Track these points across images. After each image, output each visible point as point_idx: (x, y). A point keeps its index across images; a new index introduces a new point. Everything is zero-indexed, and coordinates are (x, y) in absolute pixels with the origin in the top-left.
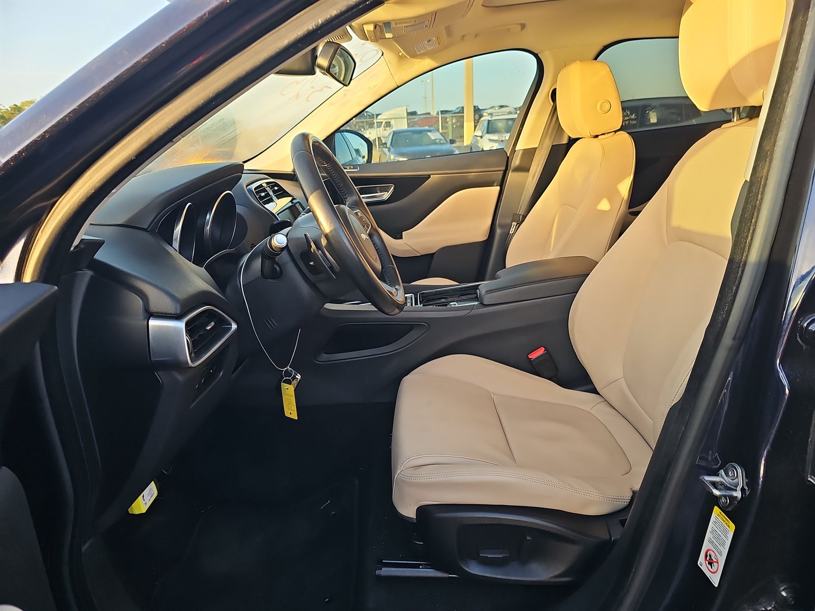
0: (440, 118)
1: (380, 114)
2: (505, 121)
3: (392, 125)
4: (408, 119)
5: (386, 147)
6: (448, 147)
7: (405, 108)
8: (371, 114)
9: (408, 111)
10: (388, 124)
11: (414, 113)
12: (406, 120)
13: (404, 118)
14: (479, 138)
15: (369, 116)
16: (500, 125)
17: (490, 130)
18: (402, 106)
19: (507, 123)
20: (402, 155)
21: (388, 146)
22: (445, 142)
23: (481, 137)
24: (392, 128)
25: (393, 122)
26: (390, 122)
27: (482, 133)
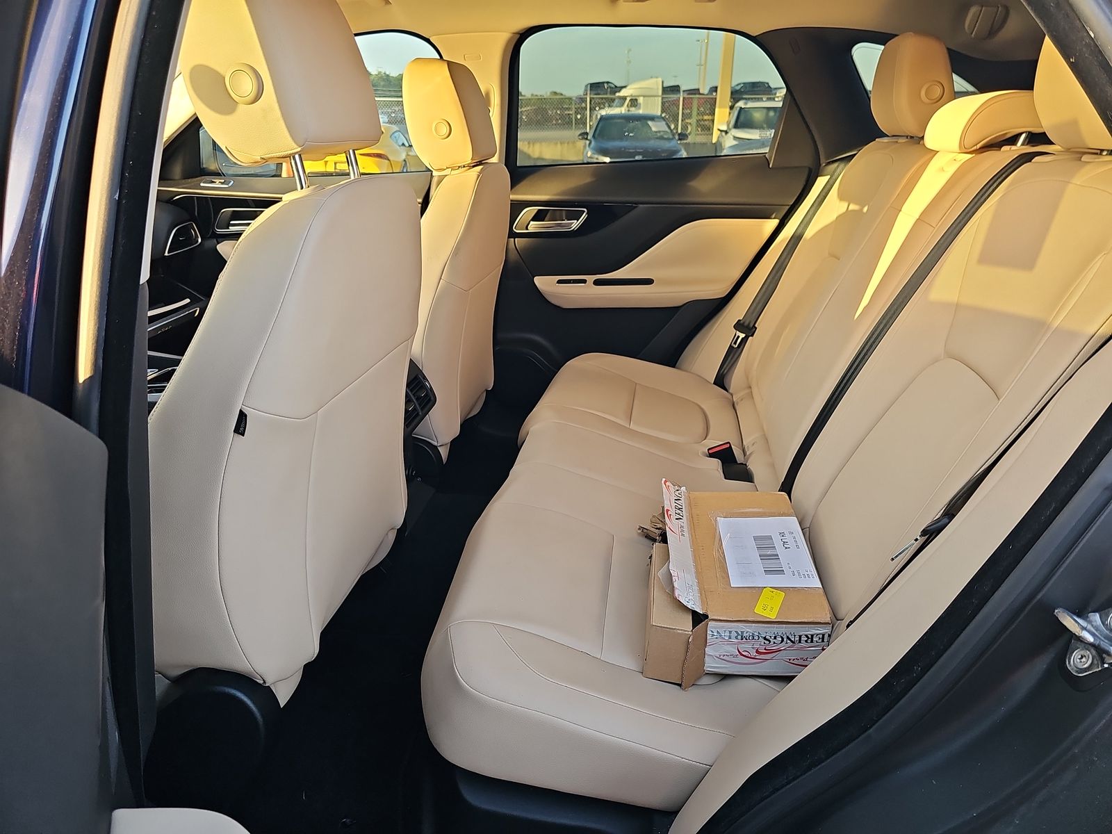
0: (681, 99)
1: (625, 87)
2: (765, 111)
3: (640, 104)
4: (663, 98)
5: (587, 139)
6: (675, 144)
7: (660, 80)
8: (613, 86)
9: (665, 86)
10: (634, 102)
11: (675, 89)
12: (660, 98)
13: (658, 96)
14: (724, 134)
15: (611, 87)
16: (758, 116)
17: (739, 124)
18: (657, 77)
19: (767, 114)
20: (604, 152)
21: (589, 138)
22: (671, 137)
23: (726, 132)
24: (639, 108)
25: (641, 100)
26: (636, 100)
27: (728, 126)
